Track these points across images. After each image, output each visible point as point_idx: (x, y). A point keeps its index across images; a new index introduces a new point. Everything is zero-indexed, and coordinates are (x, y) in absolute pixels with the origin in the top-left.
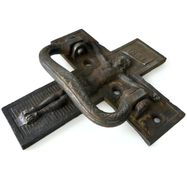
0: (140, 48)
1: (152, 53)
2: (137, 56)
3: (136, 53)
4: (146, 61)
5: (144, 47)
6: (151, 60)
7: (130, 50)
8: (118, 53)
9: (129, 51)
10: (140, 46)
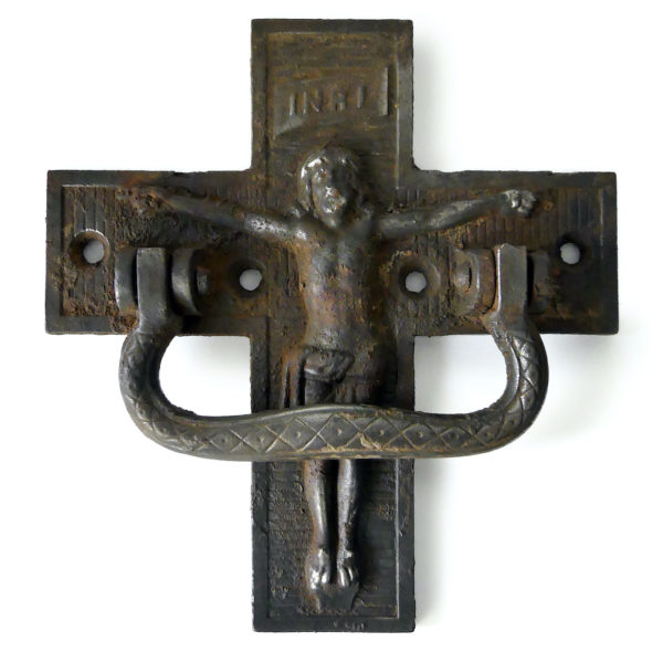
0: (305, 58)
1: (356, 41)
2: (337, 107)
3: (321, 94)
4: (378, 97)
5: (310, 40)
6: (386, 77)
7: (296, 102)
8: (276, 150)
9: (296, 111)
10: (295, 48)
